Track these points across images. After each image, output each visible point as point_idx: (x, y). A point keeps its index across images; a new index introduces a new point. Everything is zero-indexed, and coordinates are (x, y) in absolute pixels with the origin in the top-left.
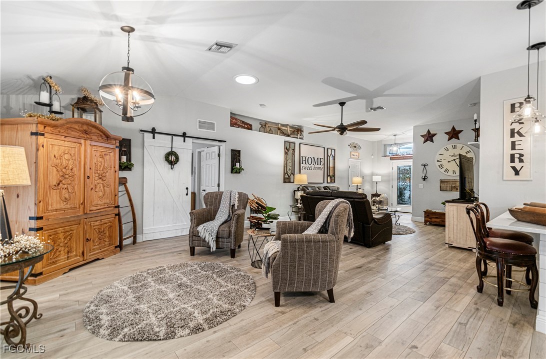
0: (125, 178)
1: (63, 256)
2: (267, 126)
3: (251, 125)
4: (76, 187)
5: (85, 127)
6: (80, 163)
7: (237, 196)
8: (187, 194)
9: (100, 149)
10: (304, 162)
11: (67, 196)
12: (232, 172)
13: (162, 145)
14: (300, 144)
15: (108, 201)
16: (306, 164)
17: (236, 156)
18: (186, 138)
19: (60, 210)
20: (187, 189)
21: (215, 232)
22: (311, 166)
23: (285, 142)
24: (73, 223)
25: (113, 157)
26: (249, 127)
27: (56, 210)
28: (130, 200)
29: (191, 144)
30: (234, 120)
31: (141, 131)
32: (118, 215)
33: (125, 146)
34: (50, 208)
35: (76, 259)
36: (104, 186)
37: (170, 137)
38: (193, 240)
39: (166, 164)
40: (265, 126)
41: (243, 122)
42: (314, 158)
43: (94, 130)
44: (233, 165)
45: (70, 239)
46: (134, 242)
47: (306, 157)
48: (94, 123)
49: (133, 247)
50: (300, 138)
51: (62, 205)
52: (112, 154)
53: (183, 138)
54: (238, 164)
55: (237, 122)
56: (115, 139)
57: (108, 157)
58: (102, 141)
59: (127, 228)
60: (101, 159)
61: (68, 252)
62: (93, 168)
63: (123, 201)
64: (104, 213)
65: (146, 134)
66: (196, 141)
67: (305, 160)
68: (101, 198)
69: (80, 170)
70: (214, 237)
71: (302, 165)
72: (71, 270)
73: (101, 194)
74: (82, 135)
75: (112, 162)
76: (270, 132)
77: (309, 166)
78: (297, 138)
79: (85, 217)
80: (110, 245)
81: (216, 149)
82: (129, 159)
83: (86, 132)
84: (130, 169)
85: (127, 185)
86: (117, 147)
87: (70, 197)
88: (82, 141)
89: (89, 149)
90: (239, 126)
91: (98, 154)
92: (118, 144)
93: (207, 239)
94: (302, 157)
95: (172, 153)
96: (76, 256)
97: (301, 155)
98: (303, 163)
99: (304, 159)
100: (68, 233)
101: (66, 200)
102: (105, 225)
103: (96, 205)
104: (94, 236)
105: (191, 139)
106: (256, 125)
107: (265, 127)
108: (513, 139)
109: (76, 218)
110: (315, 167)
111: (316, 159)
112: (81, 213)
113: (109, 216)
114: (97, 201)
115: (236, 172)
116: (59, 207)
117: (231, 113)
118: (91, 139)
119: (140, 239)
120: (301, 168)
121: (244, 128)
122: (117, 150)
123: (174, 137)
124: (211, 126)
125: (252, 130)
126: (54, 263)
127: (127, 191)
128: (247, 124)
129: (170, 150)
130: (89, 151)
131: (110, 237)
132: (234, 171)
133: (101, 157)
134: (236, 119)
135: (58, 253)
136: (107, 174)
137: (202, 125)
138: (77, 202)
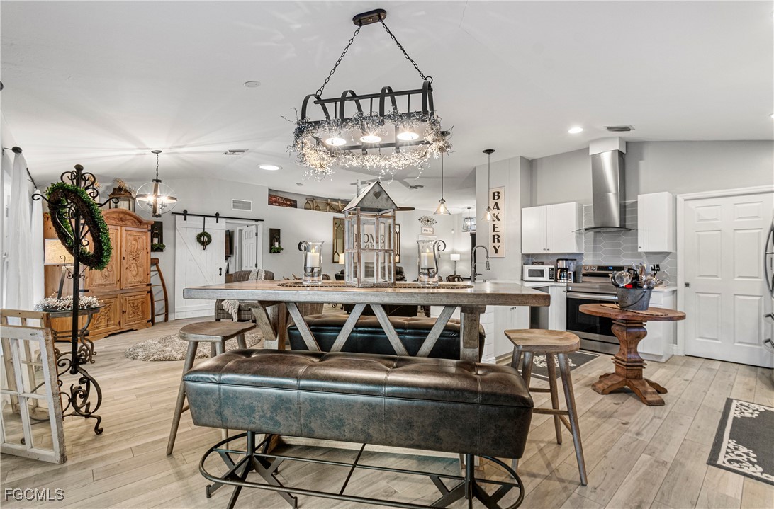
0: (157, 259)
1: (104, 323)
2: (314, 201)
3: (295, 202)
4: (114, 266)
5: (121, 216)
6: (117, 246)
7: (264, 274)
8: (220, 275)
9: (134, 233)
11: (107, 274)
12: (270, 252)
13: (195, 225)
15: (140, 279)
17: (275, 235)
18: (219, 219)
19: (101, 285)
20: (220, 269)
21: (237, 305)
23: (334, 218)
24: (111, 296)
25: (145, 240)
26: (293, 204)
27: (99, 285)
28: (162, 280)
29: (225, 224)
30: (274, 198)
31: (173, 213)
32: (150, 292)
33: (157, 230)
34: (94, 283)
35: (116, 328)
36: (137, 266)
37: (202, 218)
38: (218, 313)
39: (199, 244)
40: (313, 201)
41: (285, 199)
43: (128, 217)
44: (272, 244)
46: (166, 320)
48: (129, 212)
49: (165, 323)
51: (103, 281)
52: (144, 237)
53: (216, 219)
54: (277, 244)
55: (276, 199)
56: (147, 224)
57: (140, 240)
58: (135, 226)
59: (159, 306)
60: (134, 242)
61: (108, 321)
62: (128, 250)
63: (155, 280)
64: (136, 290)
65: (177, 216)
66: (229, 221)
68: (134, 276)
69: (117, 252)
70: (236, 309)
72: (110, 335)
73: (135, 273)
74: (119, 222)
75: (145, 245)
76: (317, 208)
79: (121, 292)
80: (143, 319)
81: (254, 227)
82: (161, 241)
83: (122, 220)
84: (162, 250)
85: (159, 265)
86: (149, 231)
87: (109, 274)
88: (119, 228)
89: (124, 232)
90: (280, 204)
91: (132, 238)
92: (150, 228)
93: (230, 312)
95: (204, 234)
96: (114, 324)
100: (108, 305)
101: (106, 277)
102: (139, 301)
103: (131, 283)
104: (129, 309)
105: (224, 220)
106: (301, 202)
107: (314, 203)
108: (494, 223)
109: (114, 293)
112: (118, 289)
113: (142, 293)
114: (131, 279)
115: (274, 252)
116: (100, 283)
117: (269, 190)
118: (126, 225)
119: (171, 317)
121: (287, 205)
122: (149, 233)
123: (206, 218)
124: (247, 205)
125: (296, 207)
126: (97, 328)
127: (159, 271)
128: (290, 200)
129: (202, 231)
130: (124, 236)
131: (143, 312)
132: (273, 250)
133: (135, 240)
134: (275, 197)
135: (100, 320)
136: (140, 255)
137: (236, 204)
138: (115, 278)
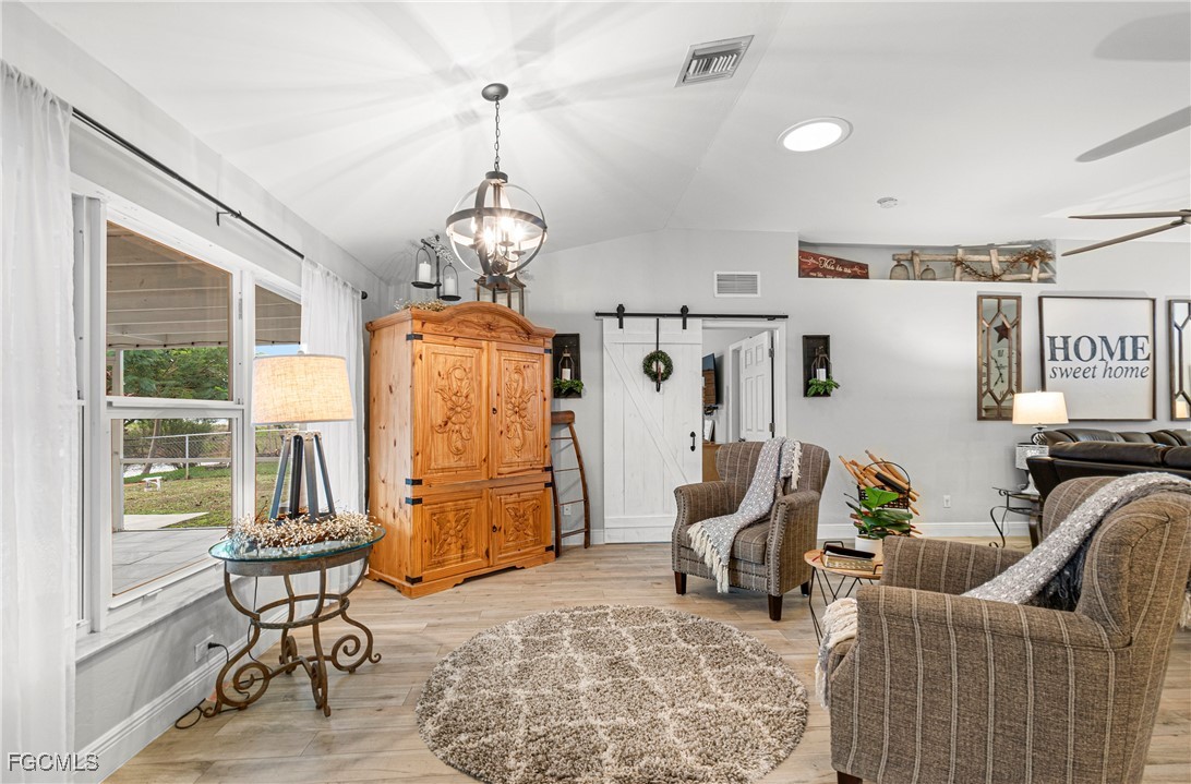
0: (572, 413)
1: (454, 554)
2: (916, 260)
3: (864, 267)
4: (474, 429)
5: (489, 318)
6: (480, 383)
7: (798, 454)
8: (693, 448)
9: (516, 356)
10: (1060, 354)
11: (459, 444)
12: (806, 395)
13: (638, 338)
14: (1040, 299)
15: (531, 457)
16: (1067, 358)
17: (816, 350)
18: (688, 320)
19: (449, 469)
20: (693, 435)
21: (727, 544)
22: (1091, 364)
23: (981, 298)
24: (470, 495)
25: (541, 370)
26: (860, 272)
27: (443, 470)
28: (579, 457)
29: (700, 332)
30: (812, 260)
31: (598, 314)
32: (552, 484)
33: (565, 350)
34: (433, 465)
35: (476, 562)
36: (523, 428)
37: (654, 320)
38: (680, 558)
39: (647, 379)
40: (911, 261)
41: (839, 262)
42: (1104, 339)
43: (504, 322)
44: (809, 374)
45: (465, 524)
46: (587, 544)
47: (1066, 339)
48: (508, 311)
49: (583, 553)
50: (1040, 280)
51: (452, 462)
52: (537, 365)
53: (680, 320)
54: (821, 374)
55: (816, 262)
56: (543, 336)
57: (528, 372)
58: (518, 340)
59: (571, 513)
60: (516, 376)
61: (463, 548)
62: (503, 394)
63: (565, 459)
64: (524, 480)
65: (606, 320)
66: (710, 323)
67: (1066, 348)
68: (518, 450)
69: (480, 396)
70: (725, 554)
71: (1049, 365)
72: (467, 580)
73: (518, 442)
74: (483, 333)
75: (539, 380)
76: (927, 274)
77: (1084, 365)
78: (1029, 280)
79: (489, 485)
80: (537, 543)
81: (765, 337)
82: (576, 375)
83: (489, 327)
84: (579, 395)
85: (574, 426)
86: (546, 351)
87: (464, 446)
88: (484, 343)
89: (495, 354)
90: (826, 273)
91: (512, 367)
92: (549, 346)
93: (707, 560)
94: (1052, 339)
95: (658, 356)
96: (476, 556)
97: (1047, 333)
98: (1053, 358)
99: (1059, 343)
100: (462, 513)
101: (458, 452)
102: (527, 504)
103: (510, 464)
104: (506, 521)
105: (700, 320)
106: (876, 263)
107: (911, 263)
109: (476, 487)
110: (1108, 369)
111: (1113, 342)
112: (484, 478)
113: (534, 487)
114: (510, 456)
115: (817, 394)
116: (447, 465)
117: (801, 243)
118: (497, 339)
119: (598, 537)
120: (1048, 372)
121: (842, 275)
122: (548, 358)
123: (661, 320)
124: (748, 284)
125: (867, 278)
126: (441, 564)
127: (574, 438)
128: (852, 265)
129: (654, 349)
130: (495, 360)
131: (536, 527)
132: (812, 390)
133: (518, 371)
134: (816, 257)
135: (446, 547)
136: (529, 404)
137: (726, 283)
138: (476, 456)
